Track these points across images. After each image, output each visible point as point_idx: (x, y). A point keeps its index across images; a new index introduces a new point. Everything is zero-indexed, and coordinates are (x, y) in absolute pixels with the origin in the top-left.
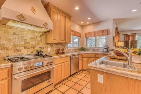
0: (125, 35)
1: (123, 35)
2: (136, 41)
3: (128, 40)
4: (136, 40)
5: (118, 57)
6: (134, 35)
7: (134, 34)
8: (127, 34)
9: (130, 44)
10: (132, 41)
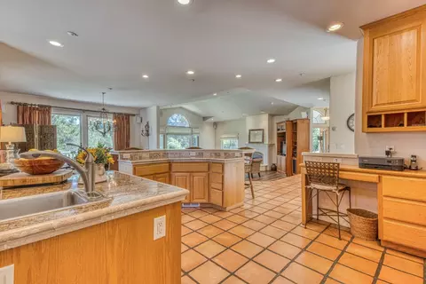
0: (20, 104)
1: (12, 103)
2: (52, 127)
3: (30, 121)
4: (52, 124)
5: (39, 179)
6: (45, 110)
7: (45, 106)
8: (25, 105)
9: (36, 136)
10: (41, 127)
